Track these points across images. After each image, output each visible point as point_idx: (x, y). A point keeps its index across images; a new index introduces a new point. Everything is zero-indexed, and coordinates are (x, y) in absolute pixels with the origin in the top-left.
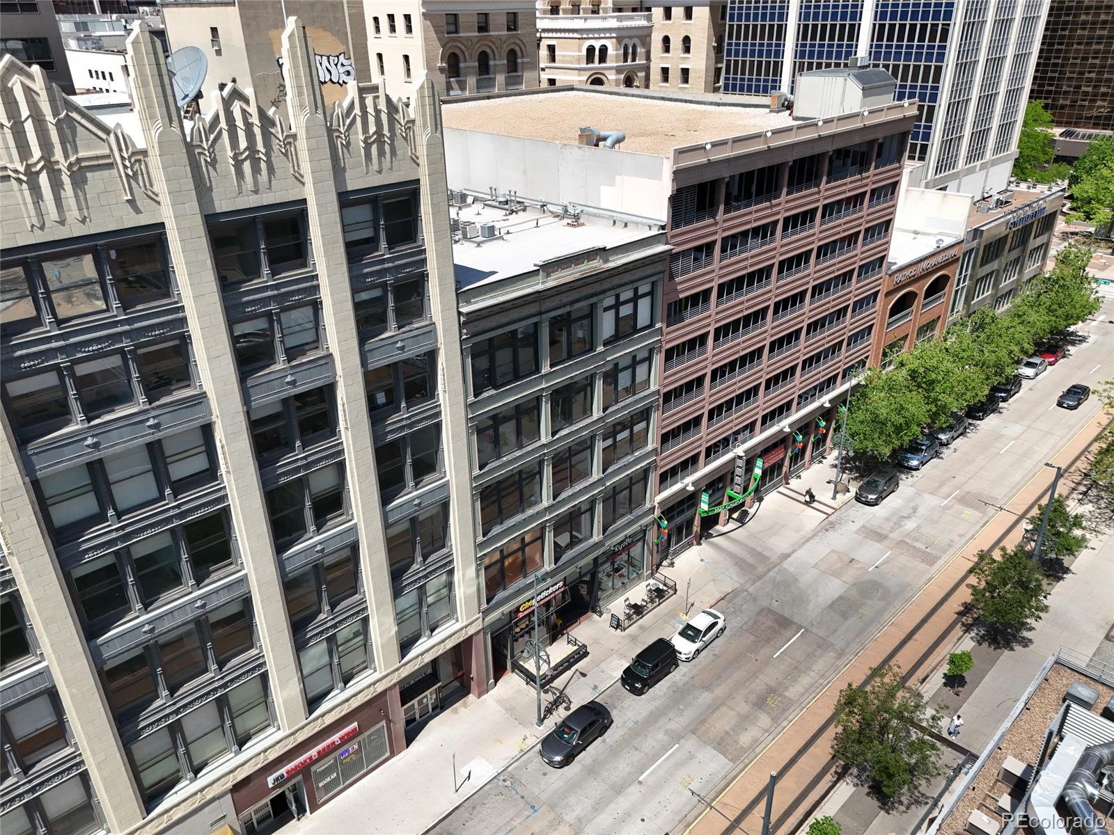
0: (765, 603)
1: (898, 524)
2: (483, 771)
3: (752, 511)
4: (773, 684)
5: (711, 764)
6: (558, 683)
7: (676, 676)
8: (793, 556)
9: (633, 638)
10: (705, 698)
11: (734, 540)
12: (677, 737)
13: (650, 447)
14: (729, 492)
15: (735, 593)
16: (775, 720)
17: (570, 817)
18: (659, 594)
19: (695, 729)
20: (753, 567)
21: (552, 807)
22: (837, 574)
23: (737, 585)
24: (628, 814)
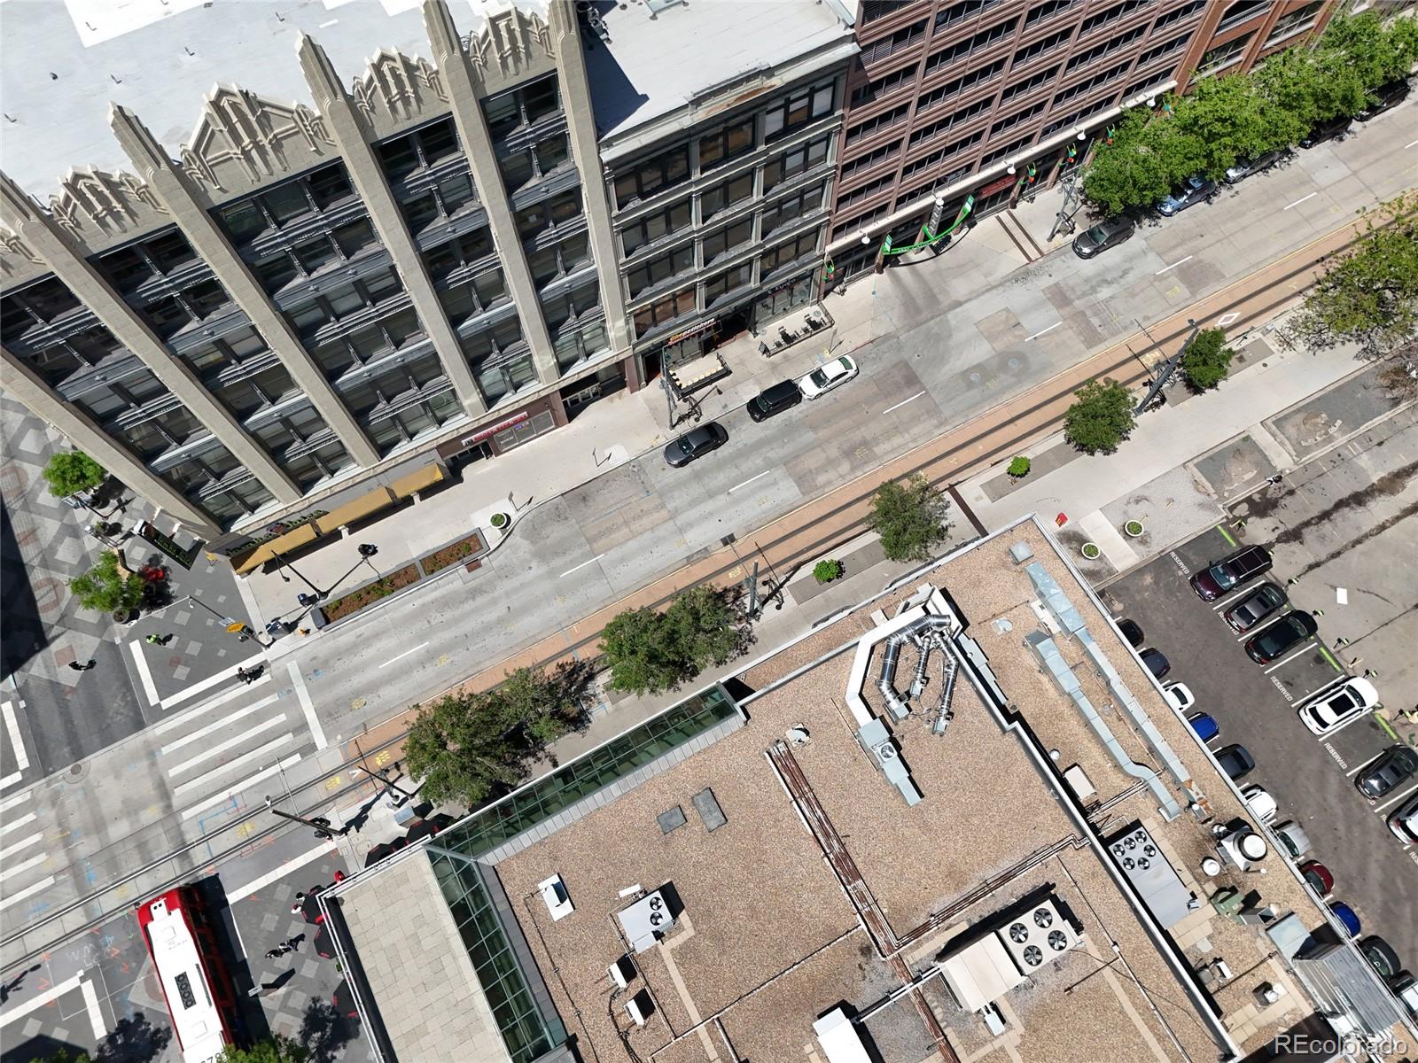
0: (905, 355)
1: (1094, 290)
2: (620, 455)
3: (955, 238)
4: (869, 438)
5: (787, 491)
6: (697, 395)
7: (793, 412)
8: (966, 306)
9: (774, 367)
10: (809, 436)
11: (917, 274)
12: (771, 465)
13: (823, 209)
14: (925, 227)
15: (887, 337)
16: (853, 469)
17: (670, 506)
18: (815, 326)
19: (787, 462)
20: (918, 311)
21: (661, 496)
22: (991, 337)
23: (892, 329)
24: (711, 514)
